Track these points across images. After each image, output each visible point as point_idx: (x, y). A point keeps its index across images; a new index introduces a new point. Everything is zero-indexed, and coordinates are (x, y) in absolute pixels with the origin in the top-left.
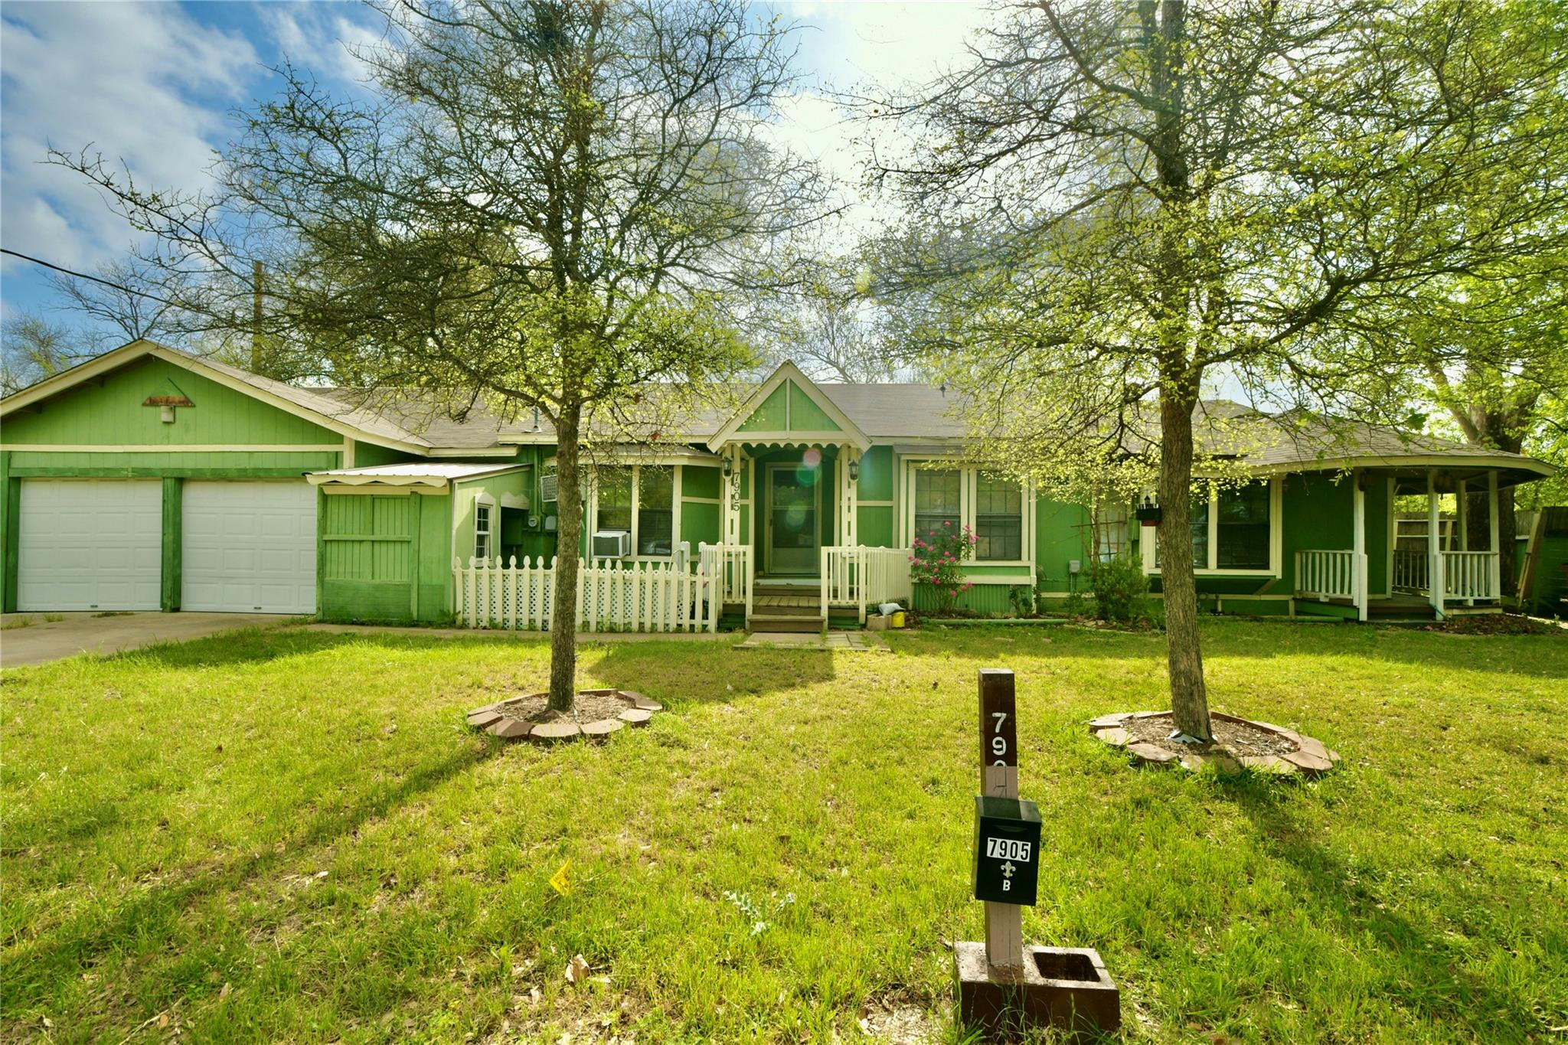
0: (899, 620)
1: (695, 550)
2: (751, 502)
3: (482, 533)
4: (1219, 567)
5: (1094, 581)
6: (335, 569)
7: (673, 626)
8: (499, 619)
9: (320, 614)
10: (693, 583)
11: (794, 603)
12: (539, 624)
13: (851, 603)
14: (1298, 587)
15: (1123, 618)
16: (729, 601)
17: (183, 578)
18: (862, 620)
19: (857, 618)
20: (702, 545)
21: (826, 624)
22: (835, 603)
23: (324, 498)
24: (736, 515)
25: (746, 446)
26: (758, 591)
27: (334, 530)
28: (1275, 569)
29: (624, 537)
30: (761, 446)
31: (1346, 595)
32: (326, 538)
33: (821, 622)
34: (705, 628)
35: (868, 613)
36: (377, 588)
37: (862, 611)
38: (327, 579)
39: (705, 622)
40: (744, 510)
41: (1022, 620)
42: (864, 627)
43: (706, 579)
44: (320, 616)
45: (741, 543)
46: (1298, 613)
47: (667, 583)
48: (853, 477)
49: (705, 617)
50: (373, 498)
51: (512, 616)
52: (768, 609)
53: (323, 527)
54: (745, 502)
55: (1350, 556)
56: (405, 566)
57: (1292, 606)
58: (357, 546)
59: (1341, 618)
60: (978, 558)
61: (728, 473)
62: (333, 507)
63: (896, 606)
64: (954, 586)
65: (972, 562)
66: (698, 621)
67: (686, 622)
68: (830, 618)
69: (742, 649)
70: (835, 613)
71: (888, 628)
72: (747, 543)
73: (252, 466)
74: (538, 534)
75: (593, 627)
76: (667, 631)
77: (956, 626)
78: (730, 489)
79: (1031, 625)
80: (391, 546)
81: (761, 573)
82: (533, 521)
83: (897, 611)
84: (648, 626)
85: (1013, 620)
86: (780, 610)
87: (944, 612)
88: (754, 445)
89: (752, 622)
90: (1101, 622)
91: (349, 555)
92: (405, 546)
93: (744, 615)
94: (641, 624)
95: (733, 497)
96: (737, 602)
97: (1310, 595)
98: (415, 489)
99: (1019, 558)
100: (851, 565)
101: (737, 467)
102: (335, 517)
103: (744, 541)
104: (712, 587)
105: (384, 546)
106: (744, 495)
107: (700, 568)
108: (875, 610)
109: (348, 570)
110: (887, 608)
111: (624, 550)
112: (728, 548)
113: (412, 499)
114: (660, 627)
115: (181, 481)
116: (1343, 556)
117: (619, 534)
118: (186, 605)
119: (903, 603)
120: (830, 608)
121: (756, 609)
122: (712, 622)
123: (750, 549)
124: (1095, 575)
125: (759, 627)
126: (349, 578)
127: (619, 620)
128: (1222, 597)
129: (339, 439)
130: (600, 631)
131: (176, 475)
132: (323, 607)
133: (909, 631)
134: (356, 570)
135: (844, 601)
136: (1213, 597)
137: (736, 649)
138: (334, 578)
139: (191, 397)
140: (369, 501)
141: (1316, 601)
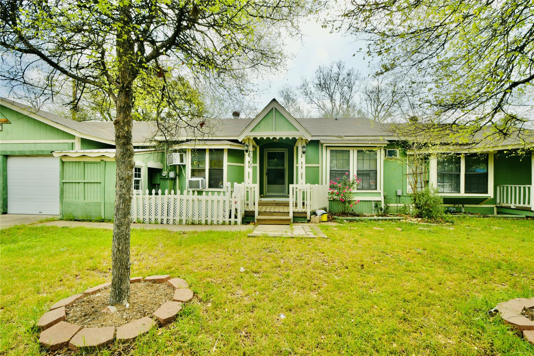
0: (325, 218)
1: (232, 186)
2: (258, 165)
3: (137, 179)
4: (465, 193)
5: (415, 200)
6: (68, 196)
7: (221, 222)
8: (141, 219)
9: (61, 216)
10: (230, 201)
11: (277, 210)
12: (159, 221)
13: (304, 210)
14: (498, 201)
15: (430, 217)
16: (247, 210)
17: (8, 199)
18: (308, 218)
19: (306, 217)
20: (236, 184)
21: (292, 221)
22: (296, 210)
23: (63, 163)
24: (251, 170)
25: (255, 139)
26: (260, 204)
27: (67, 178)
28: (490, 194)
29: (202, 181)
30: (262, 139)
31: (526, 205)
32: (64, 181)
33: (290, 220)
34: (236, 223)
35: (311, 215)
36: (86, 204)
37: (309, 214)
38: (64, 200)
39: (236, 220)
40: (254, 168)
41: (380, 218)
42: (309, 221)
43: (236, 200)
44: (60, 217)
45: (253, 183)
46: (498, 213)
47: (218, 201)
48: (304, 153)
49: (236, 217)
50: (85, 163)
51: (147, 217)
52: (265, 213)
53: (62, 177)
54: (255, 165)
55: (529, 188)
56: (99, 194)
57: (495, 209)
58: (77, 184)
59: (524, 216)
60: (358, 189)
61: (247, 151)
62: (66, 166)
63: (324, 211)
64: (350, 202)
65: (355, 191)
66: (233, 219)
67: (227, 220)
68: (294, 217)
69: (252, 236)
70: (297, 215)
71: (320, 222)
72: (256, 183)
73: (36, 150)
74: (167, 179)
75: (184, 222)
76: (218, 224)
77: (351, 221)
78: (248, 158)
79: (385, 220)
80: (92, 184)
81: (262, 195)
82: (164, 173)
83: (324, 214)
84: (209, 222)
85: (375, 217)
86: (271, 213)
87: (344, 214)
88: (258, 138)
89: (258, 220)
90: (420, 219)
91: (74, 189)
92: (99, 184)
93: (254, 216)
94: (206, 221)
95: (249, 162)
96: (251, 210)
97: (505, 205)
98: (102, 159)
99: (376, 189)
100: (304, 192)
101: (251, 149)
102: (67, 172)
103: (254, 182)
104: (239, 204)
105: (89, 184)
106: (254, 162)
107: (234, 194)
108: (314, 213)
109: (74, 196)
110: (319, 212)
111: (202, 186)
112: (247, 185)
113: (101, 163)
114: (215, 222)
115: (6, 157)
116: (524, 188)
117: (200, 179)
118: (10, 210)
119: (325, 209)
120: (293, 212)
121: (260, 213)
122: (239, 220)
123: (257, 186)
124: (415, 197)
125: (261, 222)
126: (74, 200)
127: (196, 219)
128: (465, 206)
129: (73, 137)
130: (187, 224)
131: (3, 154)
132: (62, 213)
133: (330, 224)
134: (77, 196)
135: (300, 209)
136: (461, 206)
137: (249, 237)
138: (67, 200)
139: (9, 119)
140: (82, 164)
141: (509, 208)
